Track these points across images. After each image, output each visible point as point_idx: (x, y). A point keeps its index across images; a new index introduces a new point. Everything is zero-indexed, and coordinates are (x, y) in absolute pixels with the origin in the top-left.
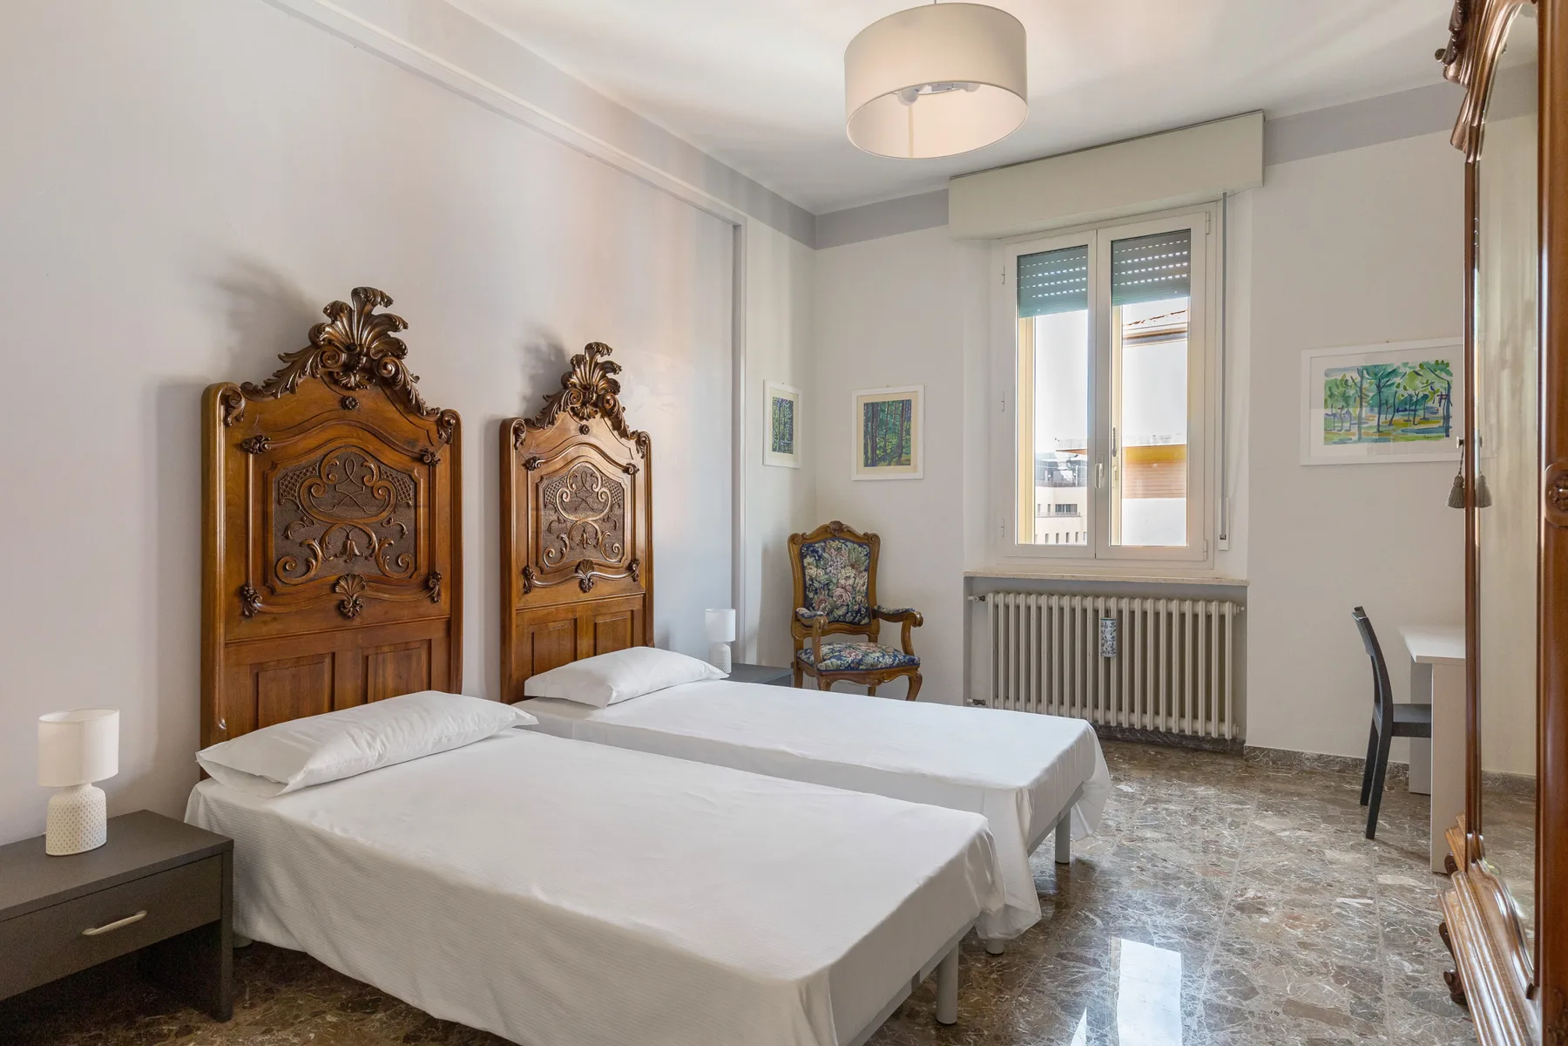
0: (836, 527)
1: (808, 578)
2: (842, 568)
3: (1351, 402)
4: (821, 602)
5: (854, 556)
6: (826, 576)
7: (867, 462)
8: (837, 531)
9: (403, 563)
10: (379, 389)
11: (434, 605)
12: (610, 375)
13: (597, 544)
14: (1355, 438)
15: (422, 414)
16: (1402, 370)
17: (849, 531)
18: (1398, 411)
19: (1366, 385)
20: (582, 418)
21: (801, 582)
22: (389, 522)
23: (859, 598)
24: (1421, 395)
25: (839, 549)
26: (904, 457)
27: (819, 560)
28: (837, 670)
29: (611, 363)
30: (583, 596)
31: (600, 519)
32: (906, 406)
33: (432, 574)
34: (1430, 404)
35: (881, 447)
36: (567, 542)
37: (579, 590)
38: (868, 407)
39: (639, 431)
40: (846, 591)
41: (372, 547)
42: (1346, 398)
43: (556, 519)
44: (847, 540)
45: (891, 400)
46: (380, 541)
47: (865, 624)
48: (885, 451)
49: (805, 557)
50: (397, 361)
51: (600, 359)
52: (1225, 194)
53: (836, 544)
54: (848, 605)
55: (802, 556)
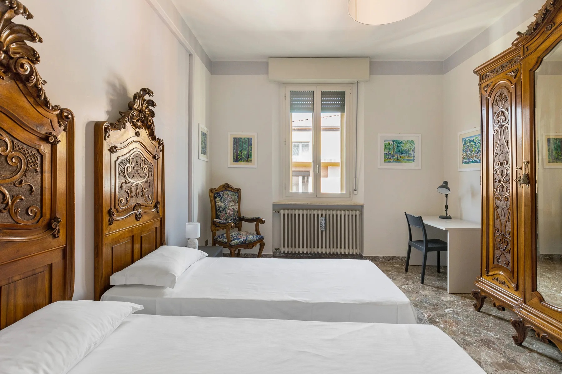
0: (227, 186)
1: (217, 207)
2: (230, 202)
3: (391, 150)
4: (222, 216)
5: (233, 197)
6: (224, 206)
7: (234, 160)
8: (227, 187)
9: (31, 213)
10: (13, 82)
11: (55, 240)
12: (150, 108)
13: (142, 195)
14: (392, 161)
15: (49, 108)
16: (403, 142)
17: (231, 187)
18: (402, 154)
19: (394, 145)
20: (136, 128)
21: (214, 208)
22: (20, 183)
23: (236, 214)
24: (408, 150)
25: (228, 195)
26: (249, 159)
27: (222, 199)
28: (238, 244)
29: (153, 102)
30: (138, 223)
31: (144, 181)
32: (250, 140)
33: (54, 218)
34: (410, 152)
35: (240, 155)
36: (130, 194)
37: (135, 219)
38: (234, 139)
39: (160, 138)
40: (231, 211)
41: (5, 202)
42: (390, 149)
43: (124, 181)
44: (230, 191)
45: (244, 137)
46: (13, 197)
47: (238, 224)
48: (241, 156)
49: (216, 198)
50: (31, 64)
51: (147, 97)
52: (357, 81)
53: (227, 192)
54: (232, 217)
55: (215, 198)
